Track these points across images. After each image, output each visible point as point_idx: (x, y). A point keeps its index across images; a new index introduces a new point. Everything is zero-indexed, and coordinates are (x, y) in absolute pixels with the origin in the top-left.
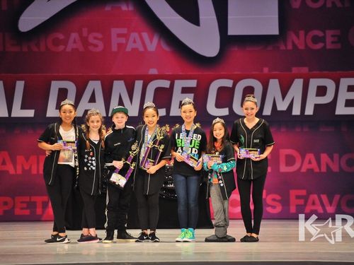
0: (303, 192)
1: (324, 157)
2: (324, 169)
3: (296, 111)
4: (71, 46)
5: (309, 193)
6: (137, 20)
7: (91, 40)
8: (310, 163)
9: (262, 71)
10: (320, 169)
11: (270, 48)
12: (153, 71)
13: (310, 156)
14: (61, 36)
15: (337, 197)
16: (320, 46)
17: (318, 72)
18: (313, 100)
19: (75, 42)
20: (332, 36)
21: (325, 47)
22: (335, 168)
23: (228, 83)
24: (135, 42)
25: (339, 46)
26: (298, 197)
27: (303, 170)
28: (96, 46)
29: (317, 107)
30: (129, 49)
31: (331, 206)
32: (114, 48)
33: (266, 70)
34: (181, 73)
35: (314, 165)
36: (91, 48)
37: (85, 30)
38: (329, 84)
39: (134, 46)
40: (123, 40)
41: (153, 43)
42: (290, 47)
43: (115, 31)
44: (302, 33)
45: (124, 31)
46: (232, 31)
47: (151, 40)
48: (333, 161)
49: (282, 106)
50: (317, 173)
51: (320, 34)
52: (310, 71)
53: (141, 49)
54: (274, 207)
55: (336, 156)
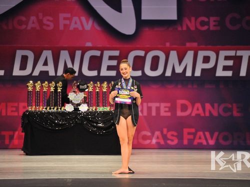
0: (193, 130)
1: (208, 106)
2: (207, 114)
3: (189, 73)
4: (30, 26)
5: (197, 131)
6: (77, 8)
7: (45, 22)
8: (198, 109)
9: (165, 45)
10: (205, 114)
11: (171, 29)
12: (89, 44)
13: (198, 105)
14: (24, 19)
15: (216, 134)
16: (206, 28)
17: (204, 46)
18: (200, 66)
19: (33, 23)
20: (214, 21)
21: (209, 28)
22: (215, 114)
23: (141, 53)
24: (76, 23)
25: (219, 28)
26: (189, 134)
27: (193, 115)
28: (48, 26)
29: (203, 70)
30: (71, 28)
31: (212, 139)
32: (61, 28)
33: (168, 45)
34: (108, 46)
35: (201, 111)
36: (45, 27)
37: (41, 15)
38: (212, 54)
39: (76, 26)
40: (67, 22)
41: (89, 25)
42: (184, 28)
43: (62, 16)
44: (193, 19)
45: (68, 15)
46: (144, 17)
47: (87, 22)
48: (214, 108)
49: (179, 70)
50: (203, 117)
51: (206, 20)
52: (198, 45)
53: (80, 28)
54: (172, 140)
55: (216, 105)
